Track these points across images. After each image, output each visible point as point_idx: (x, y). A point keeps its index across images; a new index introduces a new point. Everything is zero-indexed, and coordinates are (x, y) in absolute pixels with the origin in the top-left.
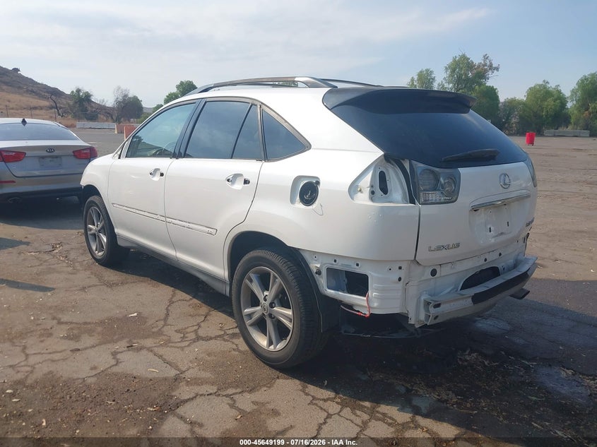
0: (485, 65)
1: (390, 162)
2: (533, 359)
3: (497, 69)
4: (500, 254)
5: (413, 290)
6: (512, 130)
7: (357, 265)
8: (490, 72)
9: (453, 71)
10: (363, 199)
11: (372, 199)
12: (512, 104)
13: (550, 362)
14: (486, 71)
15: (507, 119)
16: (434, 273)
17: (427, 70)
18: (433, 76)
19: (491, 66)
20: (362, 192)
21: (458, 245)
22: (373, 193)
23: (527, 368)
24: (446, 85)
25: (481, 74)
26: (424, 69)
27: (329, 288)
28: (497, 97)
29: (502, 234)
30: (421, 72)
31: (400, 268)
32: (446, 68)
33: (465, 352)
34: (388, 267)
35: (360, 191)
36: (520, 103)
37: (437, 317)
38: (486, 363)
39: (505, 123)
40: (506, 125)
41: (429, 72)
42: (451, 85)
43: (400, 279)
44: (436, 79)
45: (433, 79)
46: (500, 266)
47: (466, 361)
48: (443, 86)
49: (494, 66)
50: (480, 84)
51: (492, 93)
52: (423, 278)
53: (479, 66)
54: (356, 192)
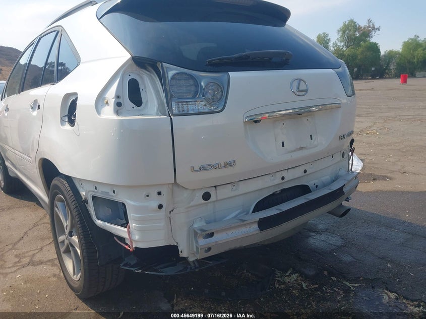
0: (369, 27)
1: (145, 69)
2: (356, 280)
3: (378, 29)
4: (305, 171)
5: (180, 218)
6: (391, 75)
7: (114, 192)
8: (373, 32)
9: (344, 32)
10: (108, 112)
11: (117, 113)
12: (391, 55)
13: (373, 283)
14: (370, 31)
15: (388, 66)
16: (206, 196)
17: (324, 34)
18: (329, 37)
19: (374, 28)
20: (108, 105)
21: (232, 164)
22: (119, 104)
23: (347, 291)
24: (339, 44)
25: (366, 33)
26: (322, 33)
27: (98, 219)
28: (378, 51)
29: (301, 148)
30: (319, 35)
31: (159, 193)
32: (339, 31)
33: (287, 272)
34: (145, 193)
35: (107, 103)
36: (397, 53)
37: (209, 249)
38: (304, 286)
39: (386, 69)
40: (387, 71)
41: (325, 35)
42: (343, 44)
43: (160, 207)
44: (331, 39)
45: (329, 40)
46: (310, 184)
47: (284, 283)
48: (337, 44)
49: (376, 27)
50: (365, 41)
51: (375, 48)
52: (192, 204)
53: (364, 28)
54: (103, 106)
